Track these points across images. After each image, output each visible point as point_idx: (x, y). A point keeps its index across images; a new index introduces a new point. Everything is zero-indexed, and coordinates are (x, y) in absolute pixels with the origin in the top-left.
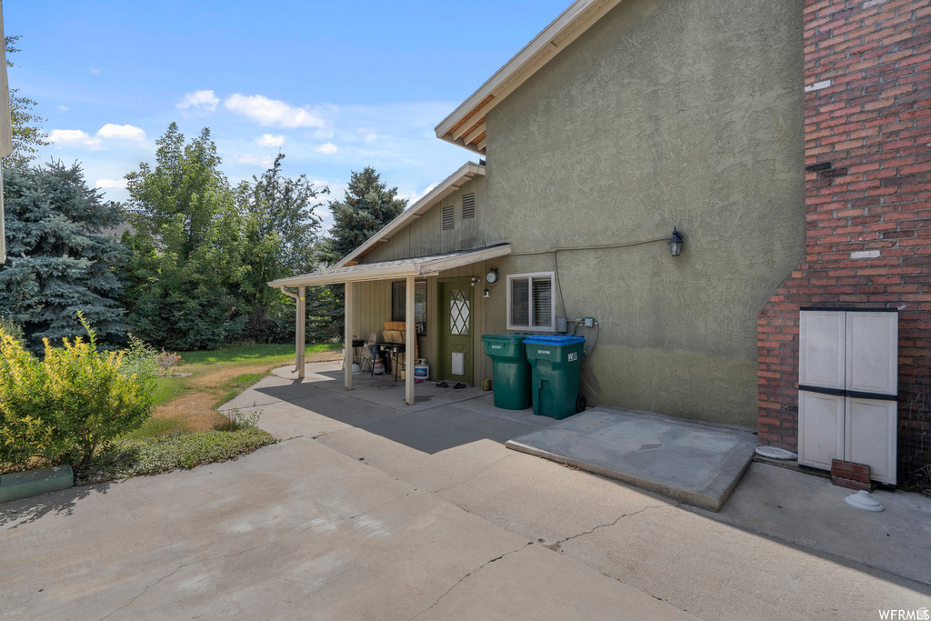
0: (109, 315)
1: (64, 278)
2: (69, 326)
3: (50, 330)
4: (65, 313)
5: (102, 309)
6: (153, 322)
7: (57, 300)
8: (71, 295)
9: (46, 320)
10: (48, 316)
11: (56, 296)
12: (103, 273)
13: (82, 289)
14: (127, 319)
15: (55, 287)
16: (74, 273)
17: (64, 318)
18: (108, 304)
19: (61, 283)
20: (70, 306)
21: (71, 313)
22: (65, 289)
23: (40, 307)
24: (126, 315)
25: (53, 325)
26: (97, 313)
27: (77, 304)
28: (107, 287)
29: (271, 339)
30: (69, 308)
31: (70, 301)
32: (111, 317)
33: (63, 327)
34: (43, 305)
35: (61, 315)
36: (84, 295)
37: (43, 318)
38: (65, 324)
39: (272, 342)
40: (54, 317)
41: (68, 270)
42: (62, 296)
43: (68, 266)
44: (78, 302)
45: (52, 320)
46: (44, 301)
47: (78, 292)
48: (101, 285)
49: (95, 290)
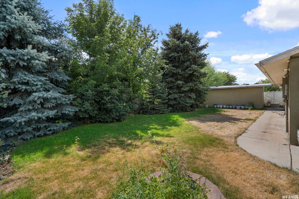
0: (64, 99)
1: (28, 69)
2: (34, 110)
3: (19, 114)
4: (31, 98)
5: (57, 95)
6: (92, 105)
7: (24, 87)
8: (35, 83)
9: (15, 105)
10: (17, 101)
11: (23, 83)
12: (56, 70)
13: (43, 79)
14: (75, 103)
15: (21, 76)
16: (37, 64)
17: (30, 102)
18: (61, 91)
19: (26, 73)
20: (36, 92)
21: (36, 99)
22: (29, 77)
23: (7, 92)
24: (74, 99)
25: (21, 109)
26: (55, 98)
27: (40, 91)
28: (60, 78)
29: (141, 112)
30: (34, 94)
31: (34, 88)
32: (65, 101)
33: (29, 110)
34: (10, 91)
35: (28, 100)
36: (45, 84)
37: (12, 103)
38: (31, 108)
39: (142, 113)
40: (22, 102)
41: (33, 61)
42: (27, 84)
43: (32, 58)
44: (41, 89)
45: (20, 105)
46: (12, 87)
47: (41, 81)
48: (56, 77)
49: (52, 81)
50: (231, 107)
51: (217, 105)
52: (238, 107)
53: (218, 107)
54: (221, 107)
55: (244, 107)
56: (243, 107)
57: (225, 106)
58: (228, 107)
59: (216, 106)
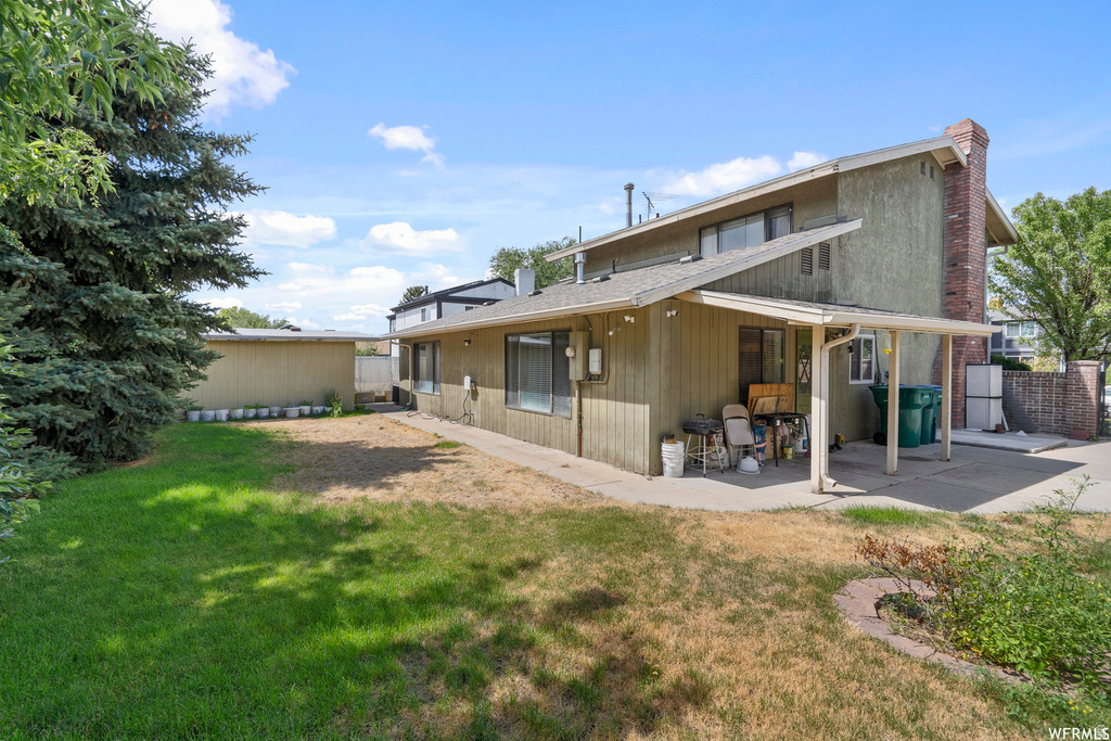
50: (265, 412)
51: (200, 409)
52: (294, 411)
53: (209, 419)
54: (224, 418)
55: (311, 410)
56: (306, 409)
57: (239, 413)
58: (252, 412)
59: (198, 413)
